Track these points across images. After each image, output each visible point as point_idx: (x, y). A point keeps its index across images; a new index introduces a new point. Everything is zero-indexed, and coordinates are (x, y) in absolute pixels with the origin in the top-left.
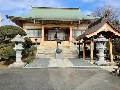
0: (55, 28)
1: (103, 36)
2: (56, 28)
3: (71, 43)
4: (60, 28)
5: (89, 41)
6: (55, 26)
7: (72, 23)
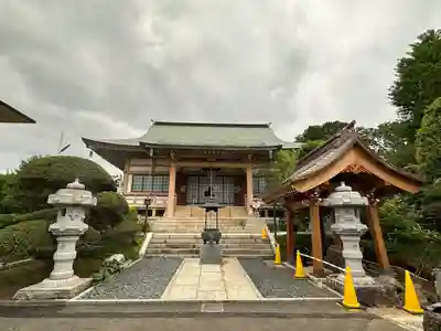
0: (204, 169)
1: (349, 188)
2: (209, 169)
3: (251, 212)
4: (219, 169)
5: (305, 203)
6: (206, 165)
7: (250, 156)
